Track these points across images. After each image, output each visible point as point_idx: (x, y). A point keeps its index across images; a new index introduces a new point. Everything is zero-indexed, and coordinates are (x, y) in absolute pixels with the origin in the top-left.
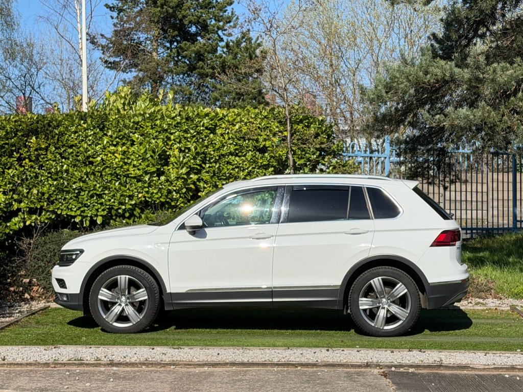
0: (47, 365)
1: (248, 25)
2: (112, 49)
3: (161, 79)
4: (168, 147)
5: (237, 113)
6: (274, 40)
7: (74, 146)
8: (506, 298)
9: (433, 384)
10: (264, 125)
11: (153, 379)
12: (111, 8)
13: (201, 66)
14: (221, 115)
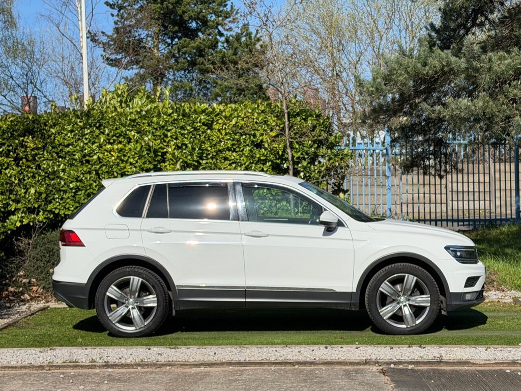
0: (41, 367)
1: (244, 20)
2: (113, 46)
3: (163, 75)
4: (165, 144)
5: (234, 108)
6: (271, 34)
7: (71, 145)
8: (509, 290)
9: (433, 381)
10: (262, 119)
11: (148, 380)
12: (112, 6)
13: (201, 61)
14: (218, 111)
